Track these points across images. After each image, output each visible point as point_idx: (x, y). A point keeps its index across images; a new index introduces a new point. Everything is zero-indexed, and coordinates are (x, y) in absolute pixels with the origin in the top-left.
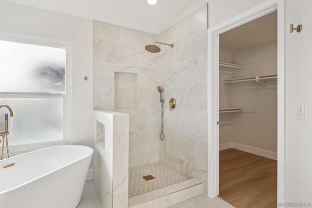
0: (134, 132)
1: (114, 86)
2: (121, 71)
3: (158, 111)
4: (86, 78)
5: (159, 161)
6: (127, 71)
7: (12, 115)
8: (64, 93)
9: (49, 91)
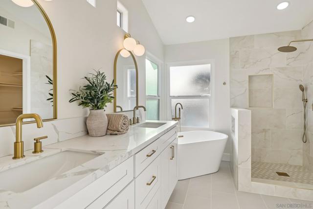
0: (269, 129)
1: (248, 88)
2: (256, 74)
3: (302, 112)
4: (224, 84)
5: (302, 165)
6: (261, 73)
7: (182, 109)
8: (209, 95)
9: (201, 94)
